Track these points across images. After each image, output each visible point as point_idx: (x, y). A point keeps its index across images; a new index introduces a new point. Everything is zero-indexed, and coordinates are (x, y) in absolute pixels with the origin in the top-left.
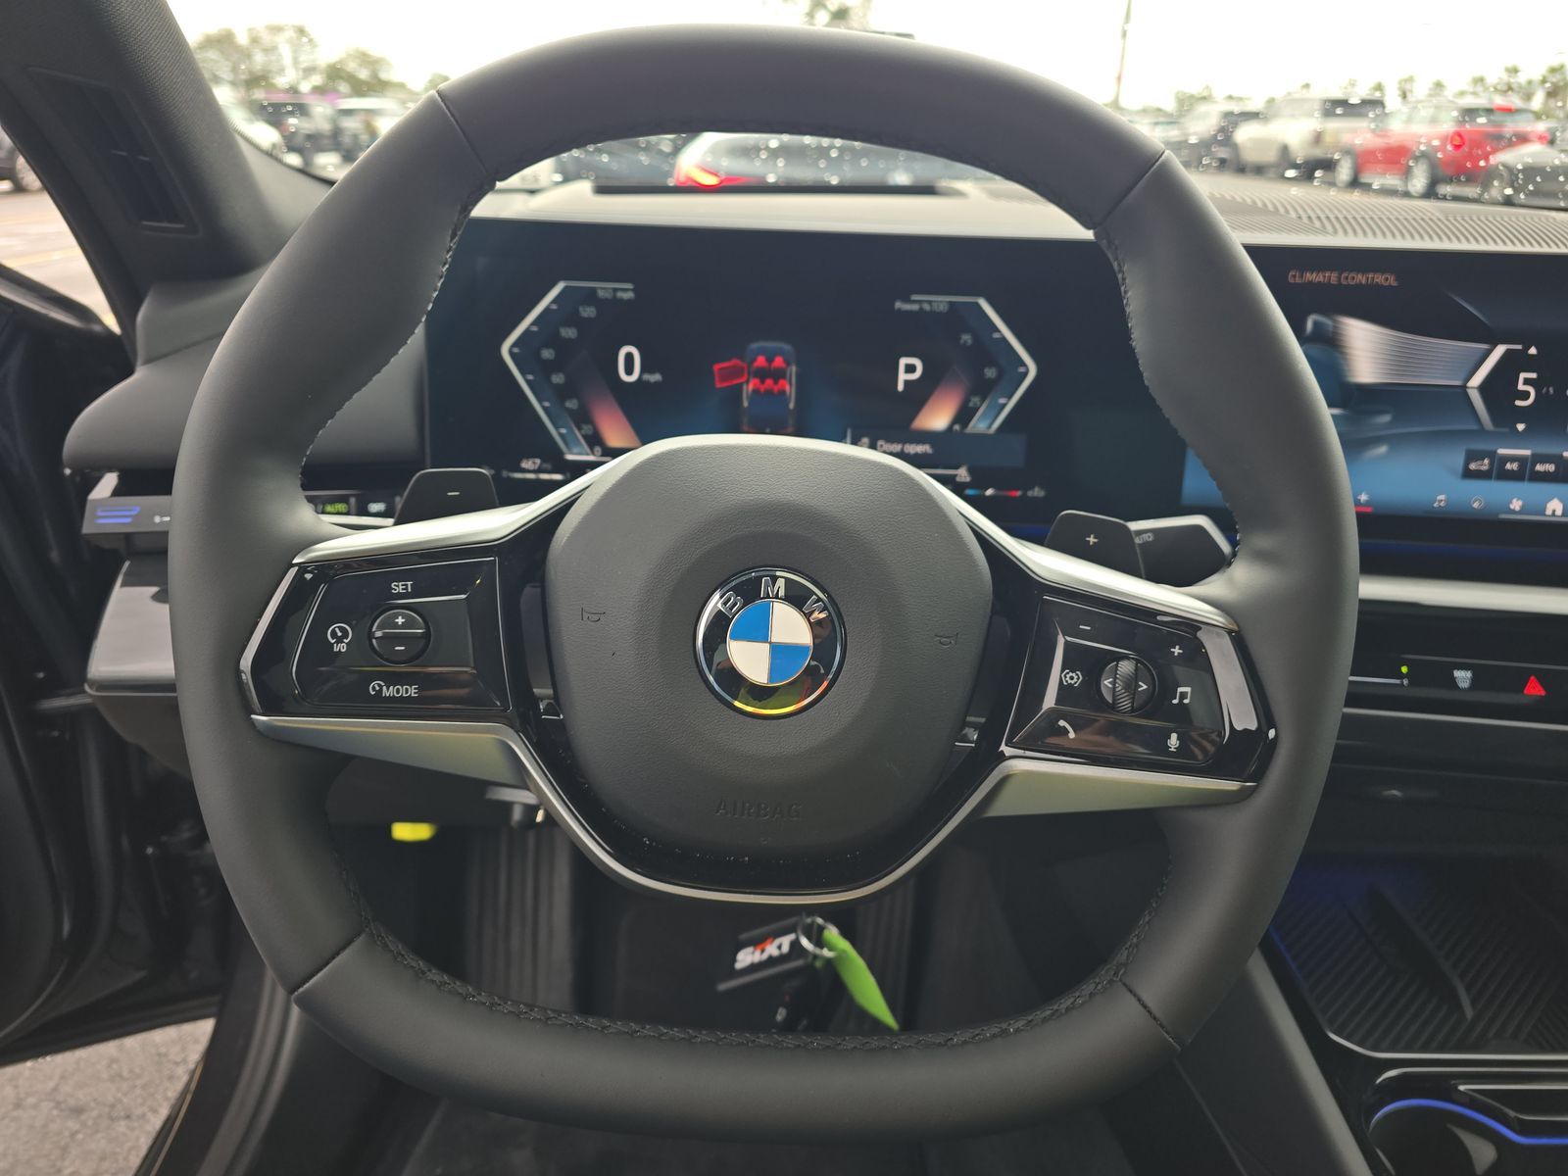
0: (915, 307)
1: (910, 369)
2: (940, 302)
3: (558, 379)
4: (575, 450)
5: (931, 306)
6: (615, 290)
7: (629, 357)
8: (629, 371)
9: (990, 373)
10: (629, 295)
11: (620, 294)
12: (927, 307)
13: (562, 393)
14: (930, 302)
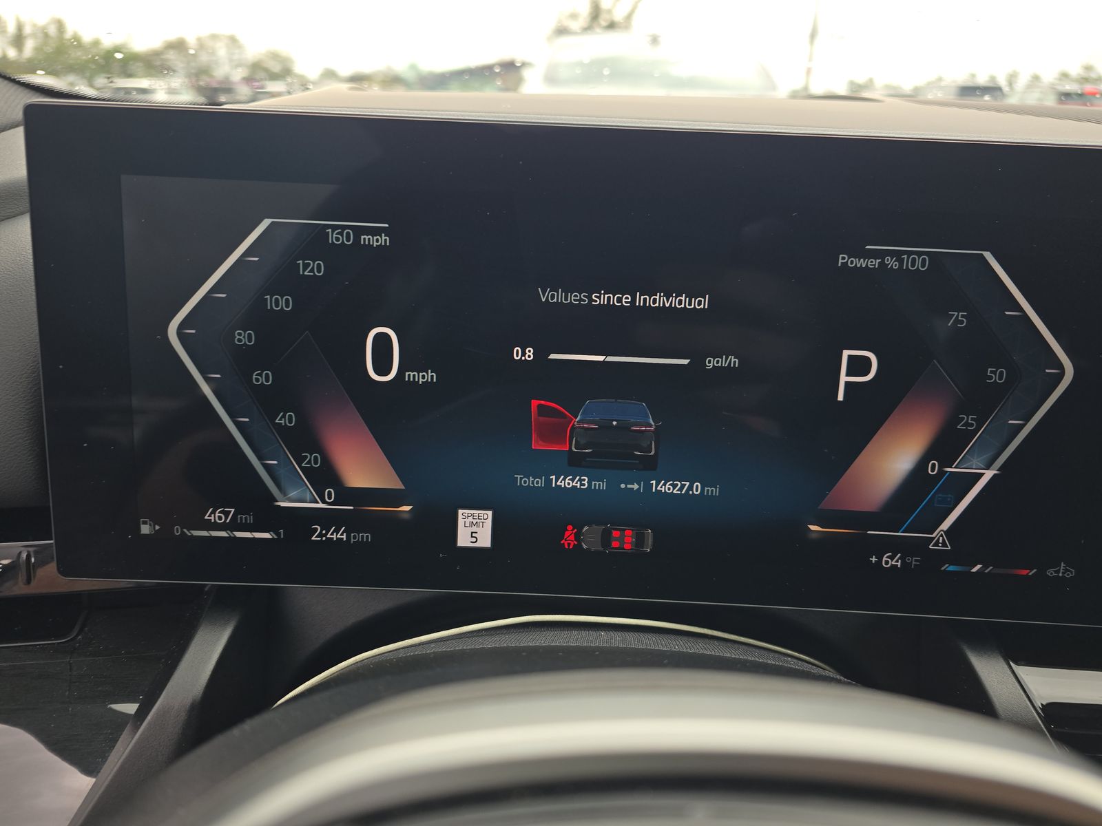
0: (873, 263)
1: (859, 366)
2: (917, 257)
3: (262, 378)
4: (293, 494)
5: (901, 261)
6: (359, 231)
7: (382, 343)
8: (383, 366)
9: (996, 376)
10: (384, 239)
11: (365, 239)
12: (892, 263)
13: (269, 402)
14: (898, 255)
